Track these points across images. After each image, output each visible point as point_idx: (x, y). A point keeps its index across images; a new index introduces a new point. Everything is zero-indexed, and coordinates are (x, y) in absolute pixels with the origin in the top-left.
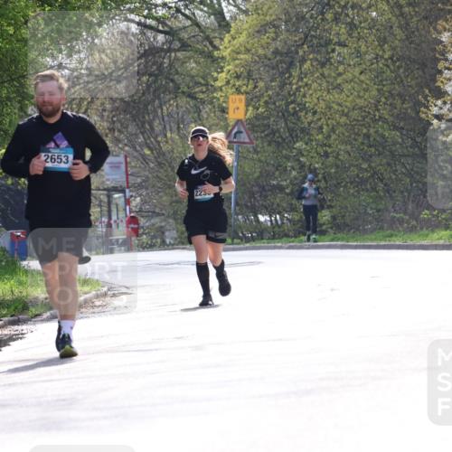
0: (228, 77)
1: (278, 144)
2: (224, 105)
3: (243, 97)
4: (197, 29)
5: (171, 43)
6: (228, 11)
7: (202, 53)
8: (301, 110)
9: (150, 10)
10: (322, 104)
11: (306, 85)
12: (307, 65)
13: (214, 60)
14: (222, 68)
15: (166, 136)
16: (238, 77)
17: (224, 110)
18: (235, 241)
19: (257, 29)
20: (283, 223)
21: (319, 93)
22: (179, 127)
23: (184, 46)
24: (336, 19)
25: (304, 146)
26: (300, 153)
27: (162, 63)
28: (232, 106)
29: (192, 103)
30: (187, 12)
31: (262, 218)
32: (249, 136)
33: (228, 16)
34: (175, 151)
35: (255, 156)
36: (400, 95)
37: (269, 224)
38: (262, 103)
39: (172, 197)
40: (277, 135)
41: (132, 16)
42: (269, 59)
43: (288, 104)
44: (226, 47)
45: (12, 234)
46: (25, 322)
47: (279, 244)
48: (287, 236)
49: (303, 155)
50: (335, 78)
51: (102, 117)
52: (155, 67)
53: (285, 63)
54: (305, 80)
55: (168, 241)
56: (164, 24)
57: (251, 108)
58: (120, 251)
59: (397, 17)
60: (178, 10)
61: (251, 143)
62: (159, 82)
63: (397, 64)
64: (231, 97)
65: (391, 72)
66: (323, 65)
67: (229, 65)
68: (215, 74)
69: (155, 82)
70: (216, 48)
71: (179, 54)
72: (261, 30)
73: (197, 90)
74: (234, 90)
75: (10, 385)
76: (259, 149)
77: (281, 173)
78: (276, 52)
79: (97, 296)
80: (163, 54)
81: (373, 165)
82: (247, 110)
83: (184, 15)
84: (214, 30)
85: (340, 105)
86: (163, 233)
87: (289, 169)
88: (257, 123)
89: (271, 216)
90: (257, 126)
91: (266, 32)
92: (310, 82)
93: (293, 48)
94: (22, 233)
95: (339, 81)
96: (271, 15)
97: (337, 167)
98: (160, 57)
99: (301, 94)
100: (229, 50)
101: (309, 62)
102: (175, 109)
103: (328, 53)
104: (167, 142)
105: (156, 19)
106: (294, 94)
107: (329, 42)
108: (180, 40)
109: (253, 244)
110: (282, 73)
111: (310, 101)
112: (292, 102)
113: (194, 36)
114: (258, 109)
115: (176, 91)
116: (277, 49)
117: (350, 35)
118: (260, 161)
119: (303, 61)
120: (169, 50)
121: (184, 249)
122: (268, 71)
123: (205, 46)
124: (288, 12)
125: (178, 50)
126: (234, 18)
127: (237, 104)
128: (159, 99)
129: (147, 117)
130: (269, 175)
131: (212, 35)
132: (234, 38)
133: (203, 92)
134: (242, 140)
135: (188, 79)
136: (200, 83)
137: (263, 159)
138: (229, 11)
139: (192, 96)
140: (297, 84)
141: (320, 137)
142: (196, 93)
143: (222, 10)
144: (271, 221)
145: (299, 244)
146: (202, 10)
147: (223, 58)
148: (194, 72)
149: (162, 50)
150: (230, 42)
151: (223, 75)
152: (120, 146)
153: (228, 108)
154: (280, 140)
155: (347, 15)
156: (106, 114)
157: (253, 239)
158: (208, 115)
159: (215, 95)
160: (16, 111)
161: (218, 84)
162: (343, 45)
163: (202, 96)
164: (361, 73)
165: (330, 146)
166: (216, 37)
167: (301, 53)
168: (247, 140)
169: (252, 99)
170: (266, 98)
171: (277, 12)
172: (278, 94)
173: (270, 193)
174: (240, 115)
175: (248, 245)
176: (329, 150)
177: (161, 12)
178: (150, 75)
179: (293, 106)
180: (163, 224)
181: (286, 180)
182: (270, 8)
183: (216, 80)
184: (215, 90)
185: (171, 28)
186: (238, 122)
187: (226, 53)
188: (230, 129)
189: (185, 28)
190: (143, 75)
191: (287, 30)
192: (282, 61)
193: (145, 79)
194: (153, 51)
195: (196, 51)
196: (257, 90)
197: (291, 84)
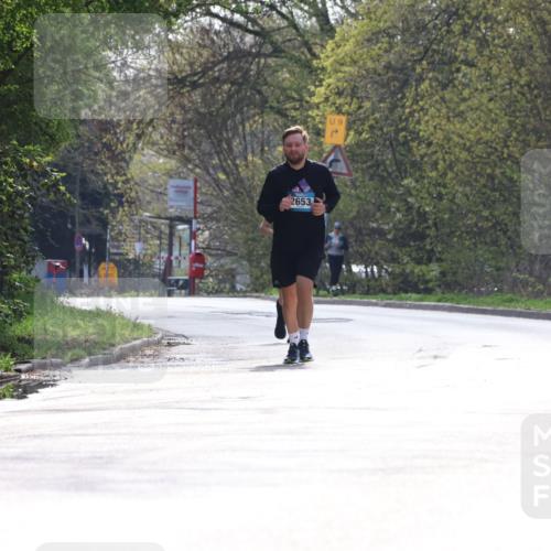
0: (328, 92)
1: (382, 179)
2: (320, 126)
3: (344, 118)
4: (294, 31)
5: (261, 46)
6: (334, 13)
7: (298, 61)
8: (413, 140)
10: (440, 134)
11: (422, 109)
12: (425, 86)
13: (312, 71)
14: (321, 81)
15: (246, 159)
16: (340, 94)
17: (319, 133)
18: (321, 292)
19: (366, 37)
20: (380, 276)
21: (437, 120)
22: (262, 150)
23: (277, 51)
24: (465, 33)
25: (413, 184)
26: (408, 192)
27: (249, 70)
28: (329, 129)
30: (284, 10)
31: (355, 268)
32: (347, 166)
33: (332, 19)
34: (256, 178)
35: (353, 191)
36: (535, 131)
37: (364, 275)
38: (366, 127)
39: (247, 233)
40: (382, 168)
42: (379, 75)
43: (398, 131)
44: (327, 56)
45: (50, 264)
47: (374, 301)
48: (384, 291)
49: (411, 195)
50: (458, 104)
51: (170, 129)
52: (239, 74)
53: (398, 81)
54: (421, 103)
55: (238, 287)
56: (254, 22)
57: (352, 133)
58: (180, 295)
59: (539, 35)
60: (273, 7)
61: (349, 174)
62: (243, 92)
63: (536, 92)
64: (329, 117)
65: (528, 102)
66: (444, 87)
67: (330, 77)
68: (312, 88)
69: (238, 92)
70: (315, 56)
71: (271, 61)
72: (372, 39)
73: (288, 106)
74: (334, 108)
76: (358, 184)
77: (383, 215)
78: (388, 67)
79: (148, 344)
80: (250, 59)
81: (496, 213)
82: (348, 135)
83: (279, 13)
84: (314, 35)
85: (461, 136)
86: (234, 277)
87: (393, 210)
88: (358, 152)
89: (366, 267)
90: (357, 155)
91: (377, 42)
92: (427, 106)
93: (409, 64)
94: (62, 264)
95: (462, 107)
96: (386, 21)
97: (452, 211)
98: (246, 62)
99: (415, 119)
100: (331, 60)
101: (427, 82)
102: (259, 126)
103: (452, 73)
104: (247, 166)
105: (246, 14)
106: (407, 119)
107: (454, 59)
108: (272, 43)
109: (342, 298)
110: (394, 94)
111: (424, 130)
112: (403, 129)
113: (290, 40)
114: (361, 134)
115: (263, 105)
116: (389, 63)
117: (480, 53)
118: (358, 198)
119: (420, 80)
120: (258, 55)
121: (257, 297)
122: (376, 89)
123: (303, 53)
124: (406, 19)
125: (269, 56)
126: (341, 22)
127: (336, 126)
128: (242, 113)
129: (225, 135)
130: (367, 216)
131: (312, 41)
132: (338, 46)
133: (296, 109)
134: (339, 170)
135: (278, 92)
136: (293, 98)
137: (363, 196)
139: (282, 113)
140: (411, 107)
141: (434, 174)
142: (286, 109)
143: (327, 11)
144: (366, 272)
145: (398, 302)
146: (302, 9)
147: (323, 69)
148: (286, 84)
149: (250, 53)
150: (333, 50)
151: (322, 90)
152: (190, 166)
153: (324, 131)
154: (385, 174)
155: (479, 28)
156: (175, 126)
157: (342, 292)
159: (310, 113)
161: (315, 100)
162: (471, 64)
163: (294, 113)
164: (490, 100)
165: (445, 186)
166: (316, 44)
167: (418, 70)
168: (345, 171)
169: (354, 122)
170: (372, 122)
171: (393, 18)
172: (387, 118)
173: (367, 238)
174: (339, 139)
175: (336, 298)
176: (443, 191)
178: (233, 83)
179: (404, 133)
180: (234, 266)
181: (388, 224)
182: (385, 13)
183: (312, 94)
184: (311, 106)
185: (263, 29)
186: (336, 148)
187: (327, 63)
188: (325, 155)
189: (279, 29)
190: (225, 82)
191: (404, 42)
192: (395, 79)
193: (226, 87)
194: (239, 54)
195: (292, 58)
196: (362, 111)
197: (403, 106)
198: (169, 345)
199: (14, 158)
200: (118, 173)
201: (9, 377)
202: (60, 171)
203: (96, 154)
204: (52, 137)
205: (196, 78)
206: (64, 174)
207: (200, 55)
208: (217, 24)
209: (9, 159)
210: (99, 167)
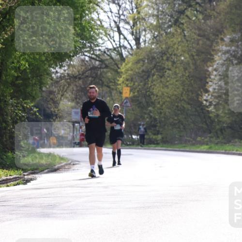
0: (123, 80)
1: (142, 108)
2: (121, 91)
3: (129, 88)
4: (112, 60)
5: (101, 65)
7: (114, 70)
8: (152, 95)
9: (94, 51)
10: (160, 93)
11: (154, 85)
13: (118, 73)
14: (121, 76)
16: (127, 80)
17: (121, 93)
18: (123, 145)
21: (159, 88)
23: (107, 67)
24: (168, 59)
25: (152, 109)
26: (151, 111)
27: (97, 73)
28: (124, 92)
29: (108, 89)
30: (108, 53)
31: (134, 137)
32: (130, 104)
33: (124, 56)
35: (132, 112)
36: (191, 91)
37: (137, 139)
38: (136, 91)
40: (142, 104)
41: (86, 54)
42: (140, 74)
43: (146, 92)
44: (123, 68)
46: (37, 173)
49: (151, 113)
50: (166, 83)
51: (72, 93)
52: (94, 74)
54: (154, 83)
56: (99, 57)
57: (132, 93)
58: (77, 147)
59: (192, 60)
60: (105, 52)
61: (131, 106)
63: (191, 78)
64: (124, 88)
65: (188, 81)
66: (161, 77)
67: (124, 75)
68: (118, 78)
69: (94, 80)
70: (119, 68)
71: (105, 70)
72: (137, 62)
73: (111, 84)
74: (125, 85)
75: (30, 198)
76: (134, 109)
77: (142, 119)
78: (143, 71)
79: (66, 165)
81: (179, 118)
82: (130, 93)
83: (107, 54)
84: (119, 61)
85: (167, 93)
87: (145, 118)
88: (134, 99)
89: (137, 136)
91: (139, 63)
92: (156, 84)
93: (150, 70)
95: (167, 84)
96: (142, 56)
97: (165, 118)
98: (97, 70)
99: (152, 88)
101: (156, 76)
103: (163, 73)
105: (96, 55)
106: (149, 88)
107: (164, 68)
108: (105, 64)
109: (130, 147)
110: (145, 80)
111: (155, 91)
112: (149, 91)
113: (111, 63)
114: (134, 93)
115: (102, 84)
117: (173, 66)
118: (134, 114)
119: (153, 75)
120: (101, 68)
122: (139, 79)
123: (115, 67)
124: (148, 55)
125: (104, 68)
126: (127, 57)
127: (126, 91)
130: (137, 120)
131: (117, 63)
132: (126, 64)
133: (113, 85)
134: (128, 105)
135: (107, 80)
136: (112, 82)
137: (135, 113)
138: (125, 54)
139: (109, 87)
140: (150, 84)
141: (159, 106)
143: (122, 53)
146: (114, 53)
147: (122, 72)
148: (110, 77)
149: (98, 68)
150: (125, 66)
151: (121, 79)
152: (79, 105)
154: (143, 106)
155: (172, 58)
156: (74, 92)
157: (130, 145)
158: (115, 94)
160: (38, 89)
161: (119, 82)
162: (169, 69)
163: (112, 87)
164: (176, 81)
165: (162, 110)
166: (119, 64)
167: (153, 72)
168: (130, 105)
169: (132, 89)
170: (138, 89)
171: (144, 55)
172: (143, 88)
174: (127, 95)
175: (128, 147)
176: (162, 111)
177: (98, 53)
178: (92, 77)
179: (148, 93)
182: (142, 53)
183: (118, 81)
184: (118, 85)
185: (102, 59)
186: (126, 98)
187: (123, 70)
188: (123, 101)
189: (107, 59)
190: (89, 77)
191: (148, 63)
192: (145, 75)
193: (90, 79)
194: (94, 68)
195: (111, 69)
196: (135, 86)
197: (148, 84)
198: (74, 164)
199: (21, 105)
200: (55, 108)
201: (21, 177)
202: (37, 108)
203: (48, 101)
204: (34, 97)
205: (80, 76)
206: (38, 109)
207: (81, 68)
208: (87, 59)
209: (19, 105)
210: (49, 106)
